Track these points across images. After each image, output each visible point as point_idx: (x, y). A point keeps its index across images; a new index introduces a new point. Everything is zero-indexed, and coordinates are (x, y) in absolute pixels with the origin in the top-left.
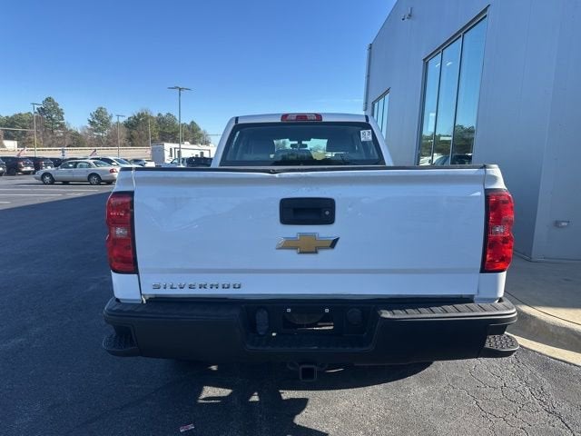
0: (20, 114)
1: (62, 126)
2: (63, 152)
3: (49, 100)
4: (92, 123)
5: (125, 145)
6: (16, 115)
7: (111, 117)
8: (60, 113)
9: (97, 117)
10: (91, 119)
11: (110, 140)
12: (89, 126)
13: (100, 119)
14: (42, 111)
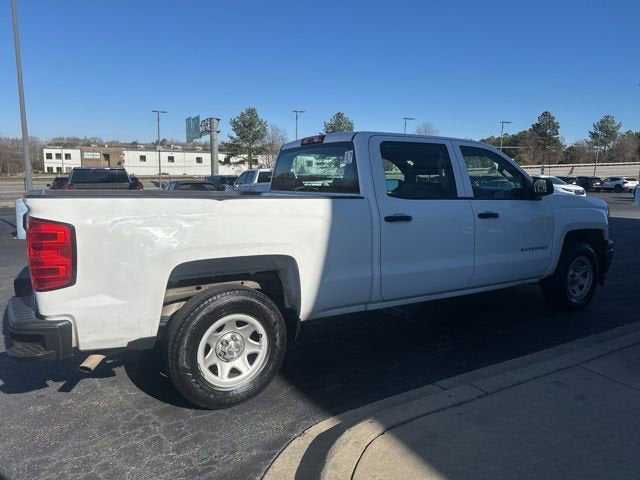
0: (524, 132)
1: (556, 141)
2: (543, 170)
3: (546, 114)
4: (594, 135)
5: (633, 160)
6: (520, 133)
7: (619, 126)
8: (555, 127)
9: (601, 128)
10: (593, 131)
11: (614, 155)
12: (589, 139)
13: (605, 130)
14: (536, 127)
